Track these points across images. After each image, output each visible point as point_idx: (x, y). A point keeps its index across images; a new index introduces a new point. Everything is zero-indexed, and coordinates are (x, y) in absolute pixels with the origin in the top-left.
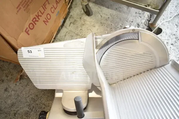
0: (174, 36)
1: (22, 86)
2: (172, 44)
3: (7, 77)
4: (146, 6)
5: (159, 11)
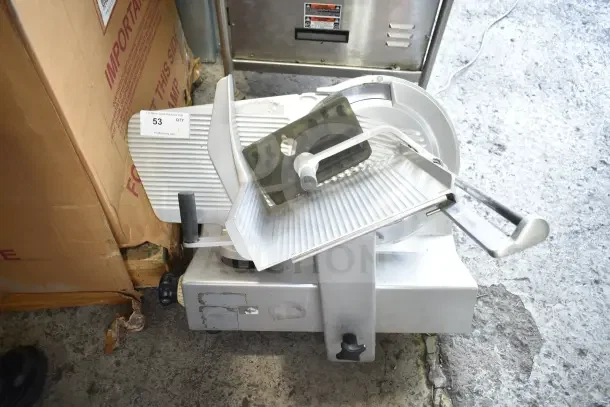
0: (466, 125)
1: (140, 361)
2: (469, 142)
3: (81, 351)
4: (390, 69)
5: (420, 72)
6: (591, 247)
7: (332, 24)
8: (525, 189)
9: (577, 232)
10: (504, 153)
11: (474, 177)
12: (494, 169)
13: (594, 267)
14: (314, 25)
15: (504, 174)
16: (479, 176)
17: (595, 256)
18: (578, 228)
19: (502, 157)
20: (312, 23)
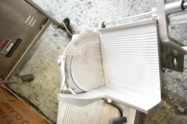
2: (82, 12)
4: (41, 28)
6: (139, 5)
7: (11, 44)
8: (108, 9)
9: (132, 5)
10: (93, 4)
11: (94, 22)
12: (96, 13)
13: (146, 11)
14: (8, 50)
15: (99, 10)
16: (95, 20)
17: (143, 7)
18: (131, 4)
19: (93, 6)
20: (7, 50)
